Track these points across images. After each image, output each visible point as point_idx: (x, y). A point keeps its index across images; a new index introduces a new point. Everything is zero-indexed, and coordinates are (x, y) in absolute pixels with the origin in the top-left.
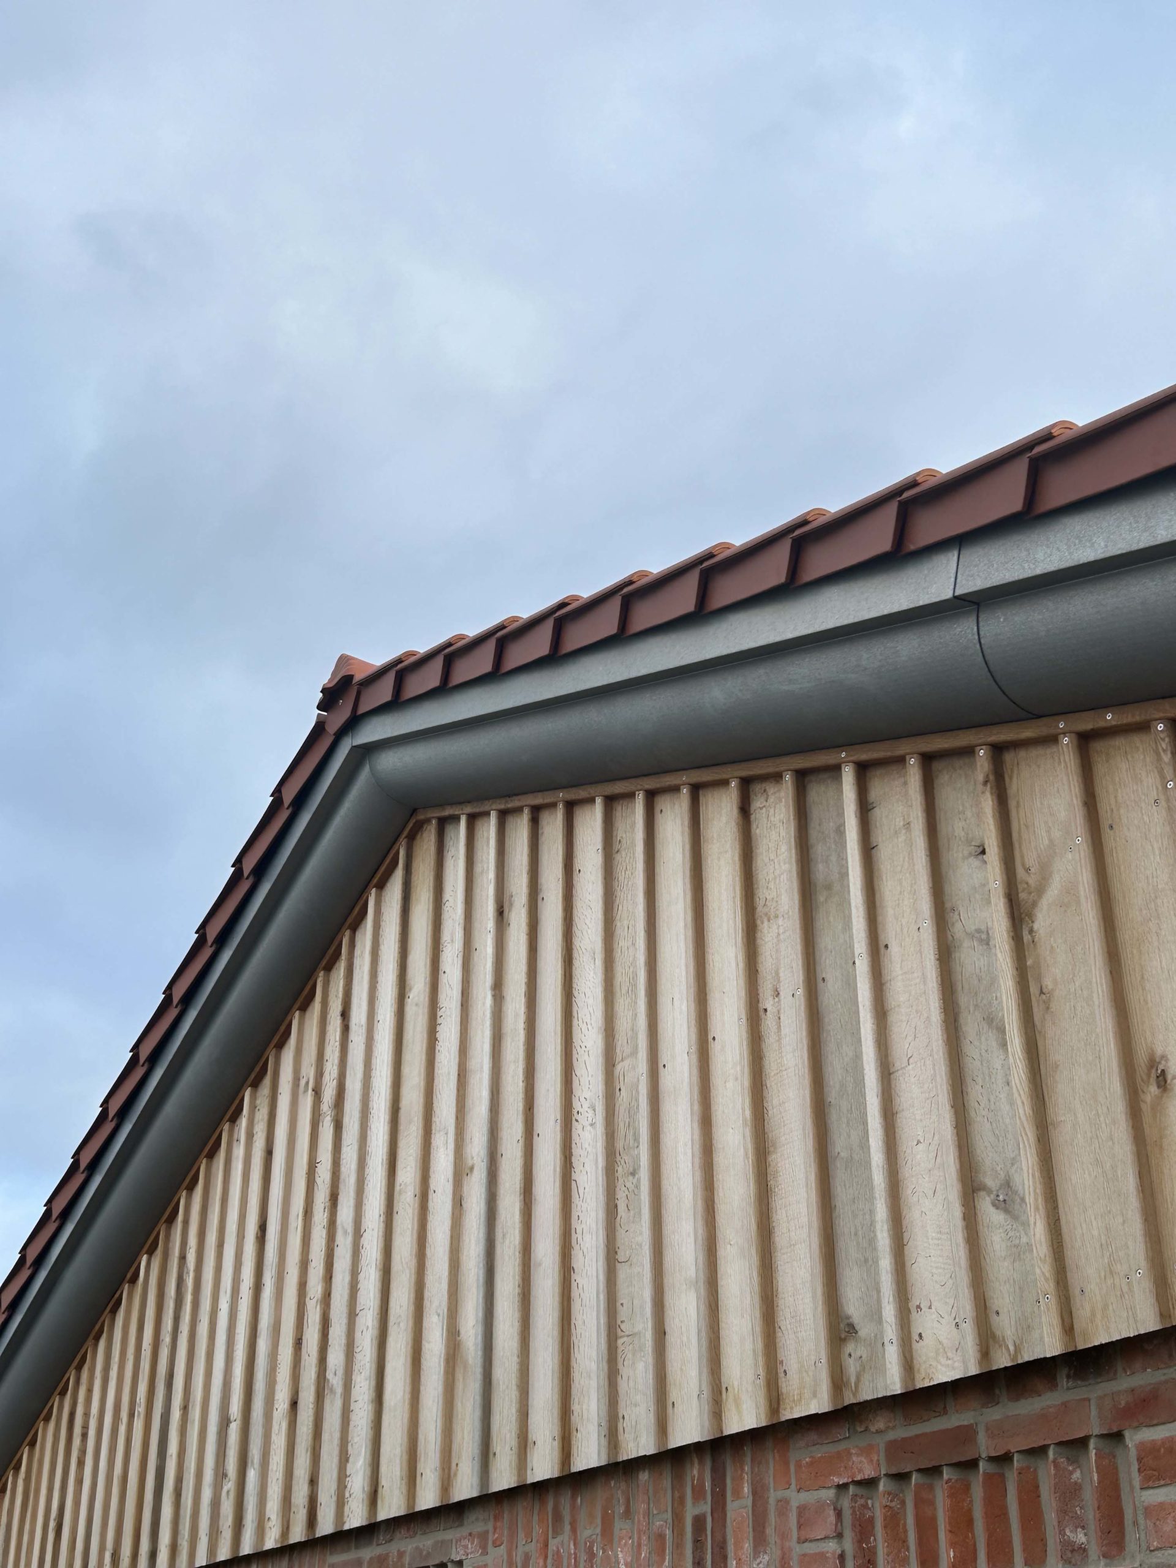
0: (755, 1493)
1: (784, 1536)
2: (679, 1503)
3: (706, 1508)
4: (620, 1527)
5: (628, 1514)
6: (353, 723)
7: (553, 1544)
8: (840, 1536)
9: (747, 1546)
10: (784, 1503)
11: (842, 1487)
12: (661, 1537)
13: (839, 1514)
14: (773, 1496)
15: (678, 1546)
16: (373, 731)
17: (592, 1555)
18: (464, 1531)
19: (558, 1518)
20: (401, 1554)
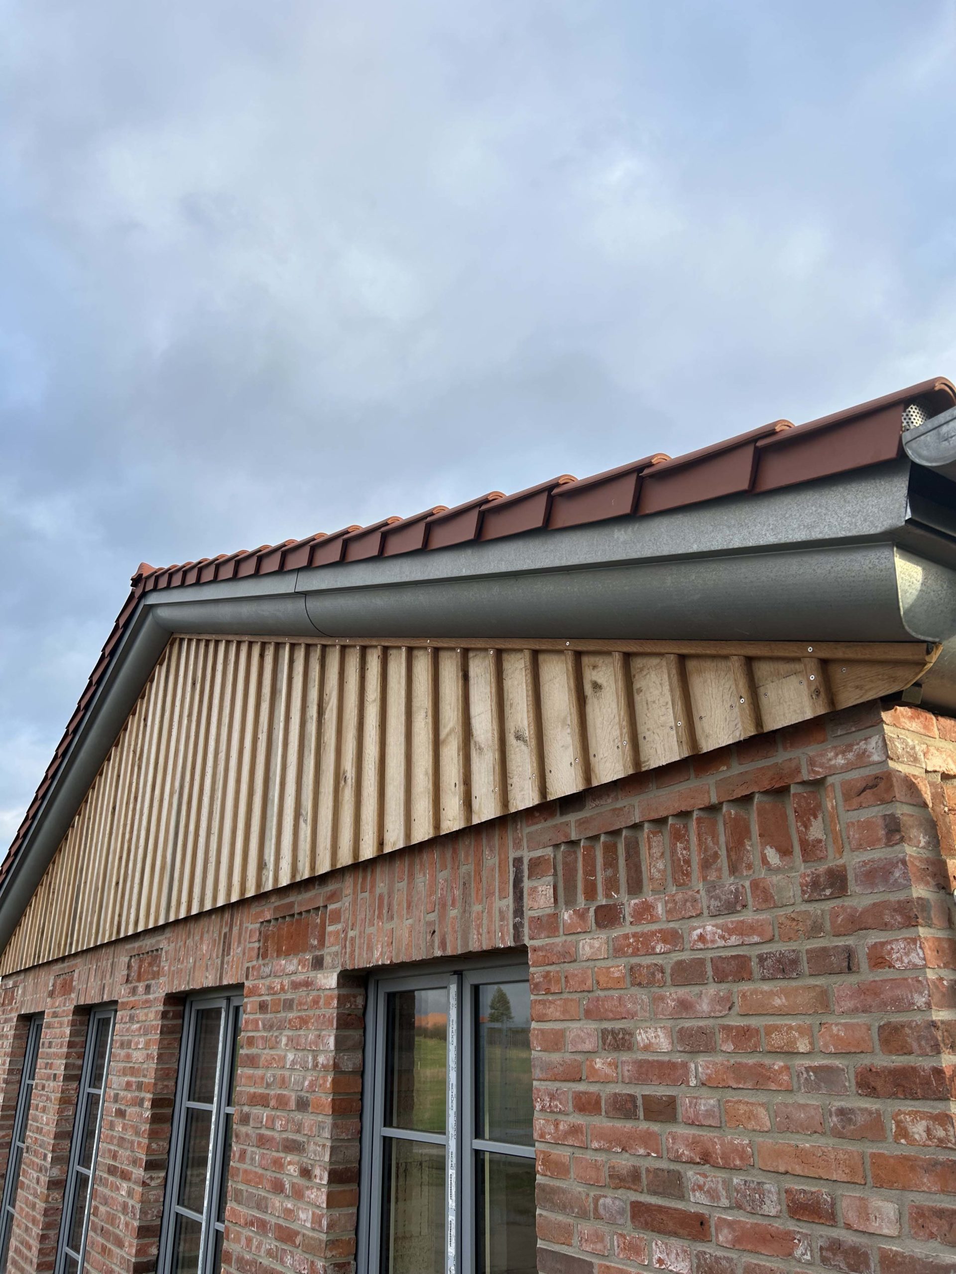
0: (240, 924)
1: (245, 941)
2: (221, 927)
3: (227, 930)
4: (206, 936)
5: (208, 931)
6: (144, 595)
7: (188, 941)
8: (259, 941)
9: (236, 944)
10: (247, 928)
11: (262, 923)
12: (215, 940)
13: (260, 933)
14: (245, 925)
15: (219, 944)
16: (152, 600)
17: (197, 947)
18: (163, 937)
19: (190, 932)
20: (146, 945)
